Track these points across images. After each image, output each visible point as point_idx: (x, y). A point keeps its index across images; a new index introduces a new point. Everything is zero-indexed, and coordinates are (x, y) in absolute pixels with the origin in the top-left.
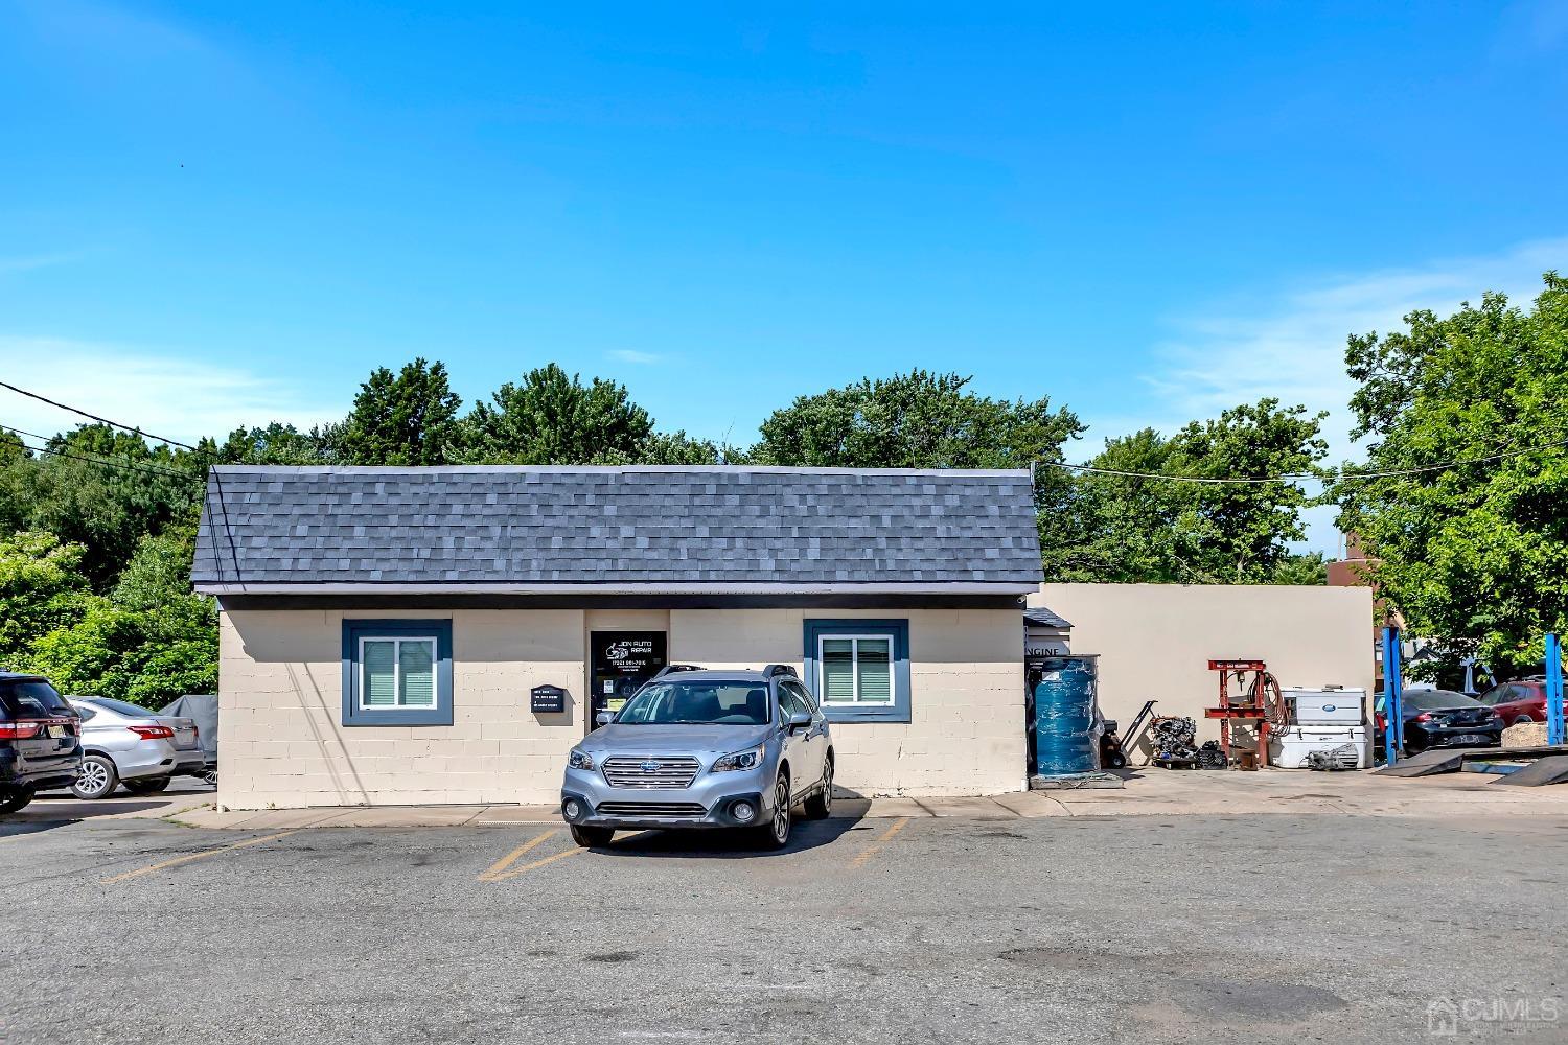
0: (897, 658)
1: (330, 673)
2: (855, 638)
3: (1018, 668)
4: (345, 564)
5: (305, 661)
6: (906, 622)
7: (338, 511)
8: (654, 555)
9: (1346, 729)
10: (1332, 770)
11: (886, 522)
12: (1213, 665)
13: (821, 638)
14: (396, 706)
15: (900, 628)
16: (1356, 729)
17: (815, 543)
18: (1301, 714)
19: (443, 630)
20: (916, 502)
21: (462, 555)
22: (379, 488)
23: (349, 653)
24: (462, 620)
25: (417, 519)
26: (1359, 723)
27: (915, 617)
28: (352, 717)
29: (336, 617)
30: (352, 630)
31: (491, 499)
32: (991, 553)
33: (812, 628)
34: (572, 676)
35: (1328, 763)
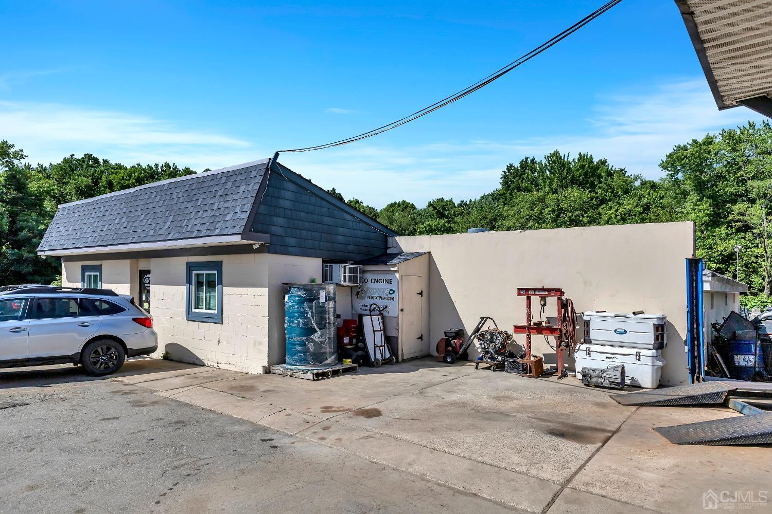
0: (219, 284)
2: (204, 273)
6: (221, 263)
9: (634, 351)
10: (596, 386)
12: (522, 291)
13: (194, 273)
15: (218, 266)
16: (643, 352)
18: (593, 335)
19: (100, 269)
23: (83, 279)
24: (104, 265)
26: (651, 347)
27: (224, 258)
29: (81, 264)
30: (83, 270)
33: (189, 267)
35: (594, 380)
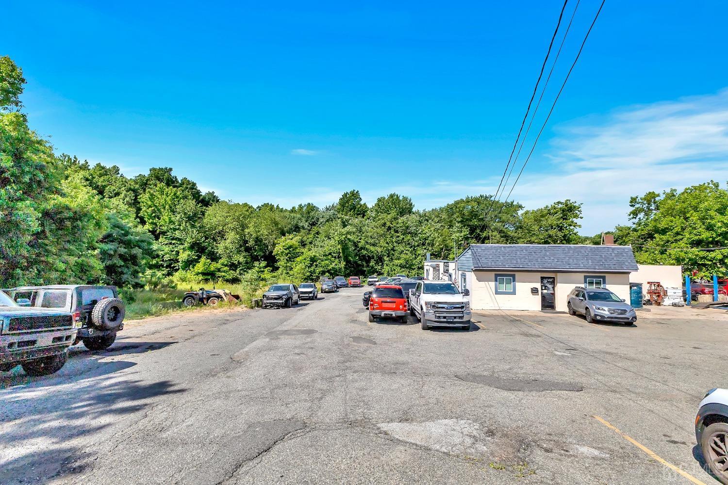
0: (603, 284)
1: (492, 284)
2: (594, 279)
3: (629, 286)
4: (501, 264)
5: (488, 281)
6: (605, 276)
7: (496, 253)
8: (559, 263)
9: (679, 297)
11: (603, 257)
12: (648, 283)
13: (588, 279)
14: (505, 291)
15: (604, 278)
16: (681, 297)
17: (590, 261)
18: (668, 294)
19: (514, 276)
20: (609, 253)
21: (522, 262)
22: (503, 249)
23: (496, 280)
24: (517, 274)
25: (511, 255)
27: (608, 276)
28: (497, 293)
29: (494, 273)
30: (496, 276)
31: (524, 251)
32: (627, 264)
33: (586, 277)
34: (538, 285)
35: (678, 305)
